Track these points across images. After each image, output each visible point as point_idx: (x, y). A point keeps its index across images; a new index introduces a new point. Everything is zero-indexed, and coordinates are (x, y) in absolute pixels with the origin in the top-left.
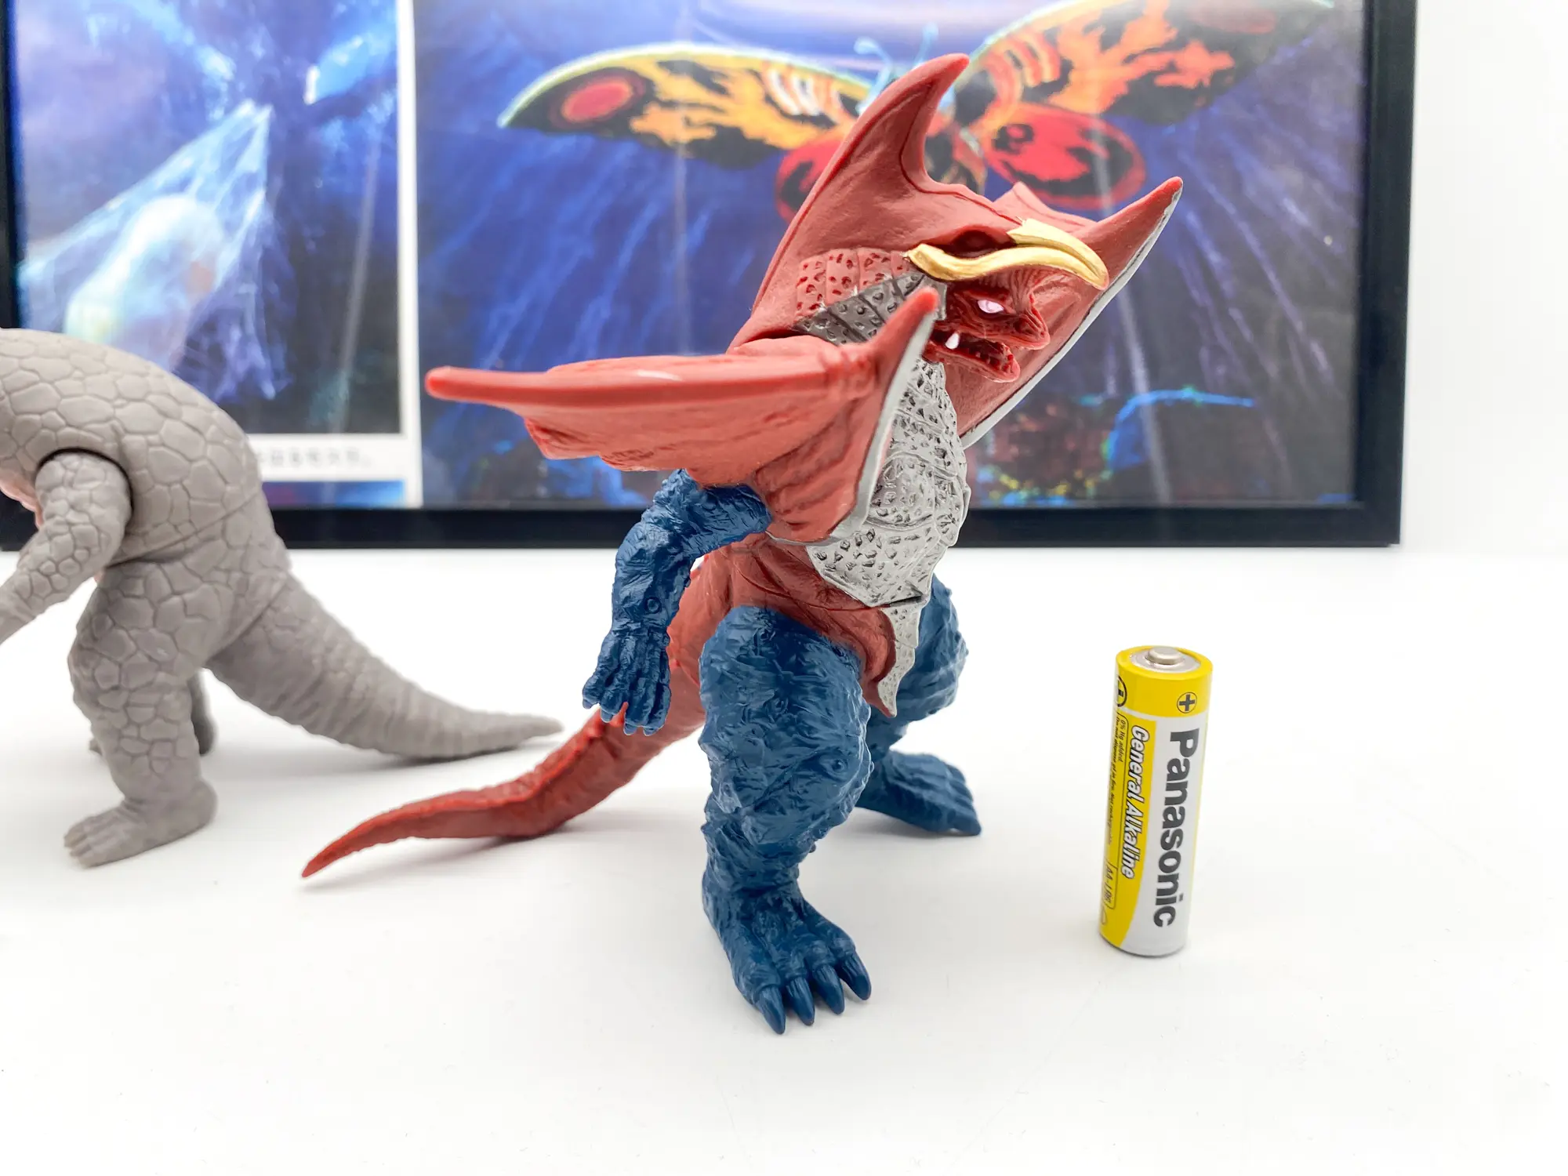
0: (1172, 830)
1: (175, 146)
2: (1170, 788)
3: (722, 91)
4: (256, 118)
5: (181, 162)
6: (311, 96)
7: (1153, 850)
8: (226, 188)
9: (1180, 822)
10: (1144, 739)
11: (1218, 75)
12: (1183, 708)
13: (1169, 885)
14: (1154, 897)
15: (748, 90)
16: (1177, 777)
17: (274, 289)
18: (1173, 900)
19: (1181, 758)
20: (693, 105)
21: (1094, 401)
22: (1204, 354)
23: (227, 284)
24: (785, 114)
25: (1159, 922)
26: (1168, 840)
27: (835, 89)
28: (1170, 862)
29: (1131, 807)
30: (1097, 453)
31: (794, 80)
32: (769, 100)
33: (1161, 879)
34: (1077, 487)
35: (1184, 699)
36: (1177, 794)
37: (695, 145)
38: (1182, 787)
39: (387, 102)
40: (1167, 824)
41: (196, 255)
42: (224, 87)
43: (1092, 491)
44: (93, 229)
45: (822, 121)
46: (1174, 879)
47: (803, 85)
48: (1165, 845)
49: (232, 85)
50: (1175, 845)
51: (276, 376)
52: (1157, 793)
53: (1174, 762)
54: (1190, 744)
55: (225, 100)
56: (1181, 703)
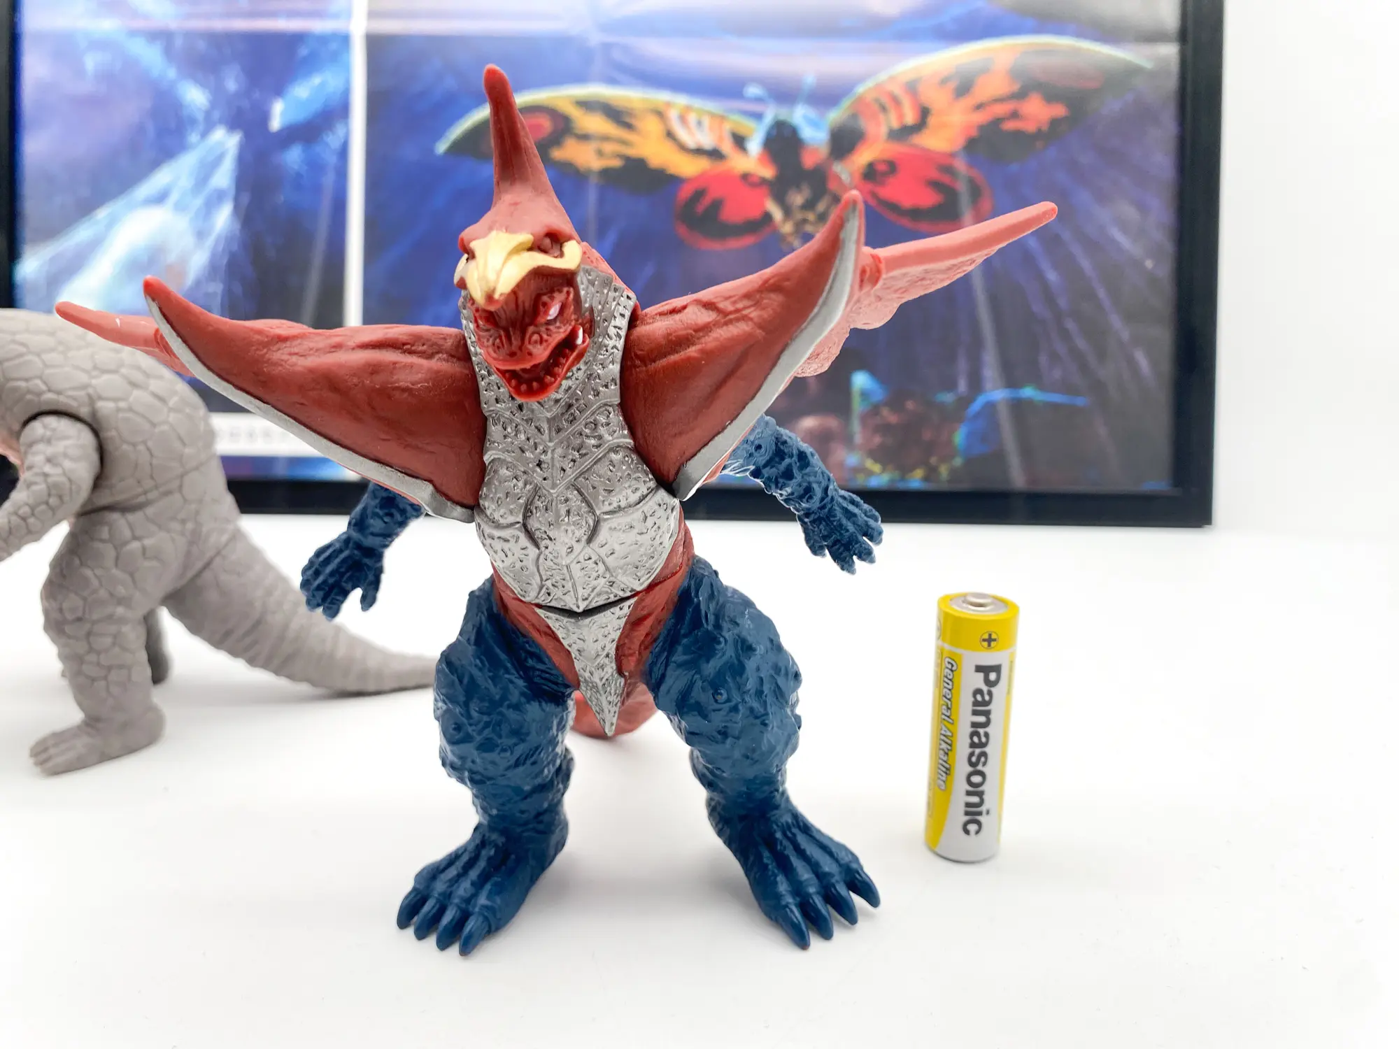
0: (977, 751)
1: (155, 164)
2: (975, 713)
3: (629, 126)
4: (227, 141)
5: (162, 178)
6: (276, 124)
7: (961, 768)
8: (198, 202)
9: (984, 745)
10: (954, 668)
11: (1055, 123)
12: (985, 644)
13: (975, 799)
14: (962, 809)
15: (651, 126)
16: (982, 705)
17: (238, 288)
18: (980, 814)
19: (985, 689)
20: (606, 138)
21: (947, 398)
22: (1043, 359)
23: (198, 283)
24: (683, 148)
25: (967, 832)
26: (974, 759)
27: (727, 127)
28: (976, 779)
29: (944, 728)
30: (950, 442)
31: (692, 118)
32: (670, 135)
33: (969, 793)
34: (931, 473)
35: (986, 636)
36: (982, 719)
37: (606, 173)
38: (987, 714)
39: (340, 131)
40: (973, 745)
41: (172, 257)
42: (200, 117)
43: (945, 475)
44: (82, 233)
45: (715, 154)
46: (980, 794)
47: (699, 123)
48: (971, 764)
49: (208, 114)
50: (981, 764)
52: (965, 718)
53: (978, 691)
54: (993, 676)
55: (201, 127)
56: (984, 640)
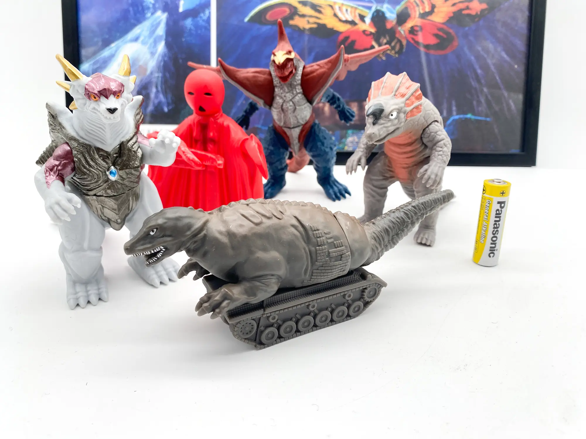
0: (496, 230)
1: (133, 26)
2: (496, 217)
3: (320, 12)
4: (162, 17)
5: (136, 31)
6: (181, 10)
7: (490, 235)
8: (152, 40)
9: (497, 228)
10: (490, 203)
11: (482, 11)
12: (501, 194)
13: (493, 246)
14: (489, 249)
15: (328, 12)
16: (498, 215)
17: (168, 75)
18: (494, 250)
19: (500, 209)
20: (311, 16)
22: (475, 103)
23: (152, 73)
24: (340, 20)
25: (490, 256)
26: (494, 232)
27: (358, 12)
28: (494, 239)
29: (484, 223)
31: (344, 9)
32: (335, 15)
33: (492, 244)
35: (502, 192)
36: (498, 219)
38: (500, 217)
39: (207, 12)
40: (494, 228)
41: (141, 63)
42: (151, 6)
44: (106, 53)
45: (353, 23)
46: (495, 244)
47: (347, 10)
48: (493, 234)
49: (154, 5)
50: (496, 234)
51: (168, 105)
52: (492, 218)
53: (498, 210)
54: (503, 205)
55: (151, 10)
56: (501, 193)
